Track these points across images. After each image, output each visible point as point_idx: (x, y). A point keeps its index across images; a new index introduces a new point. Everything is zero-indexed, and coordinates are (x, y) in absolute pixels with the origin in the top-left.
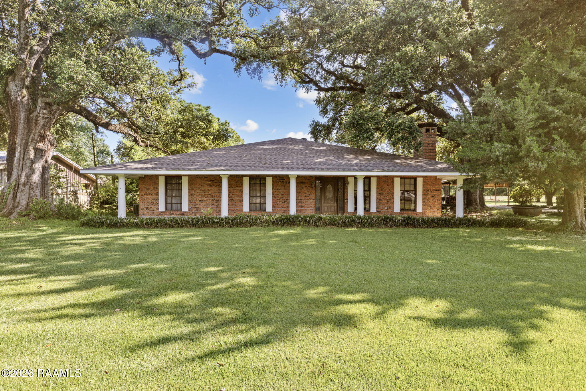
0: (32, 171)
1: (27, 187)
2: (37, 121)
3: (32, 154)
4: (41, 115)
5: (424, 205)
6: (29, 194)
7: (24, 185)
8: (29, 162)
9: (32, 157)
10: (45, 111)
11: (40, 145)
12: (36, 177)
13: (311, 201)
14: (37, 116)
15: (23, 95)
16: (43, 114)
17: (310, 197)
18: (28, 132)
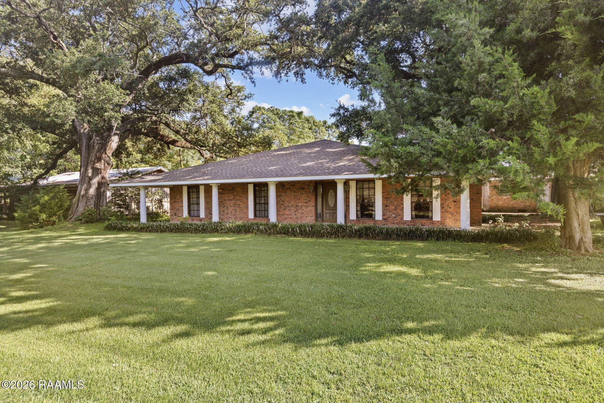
0: (90, 186)
1: (85, 198)
2: (94, 146)
3: (90, 172)
4: (96, 141)
5: (442, 212)
6: (86, 203)
7: (83, 196)
8: (87, 178)
9: (90, 175)
10: (98, 138)
11: (98, 165)
12: (92, 191)
13: (311, 208)
14: (94, 143)
15: (85, 127)
16: (97, 140)
17: (310, 203)
18: (88, 156)
